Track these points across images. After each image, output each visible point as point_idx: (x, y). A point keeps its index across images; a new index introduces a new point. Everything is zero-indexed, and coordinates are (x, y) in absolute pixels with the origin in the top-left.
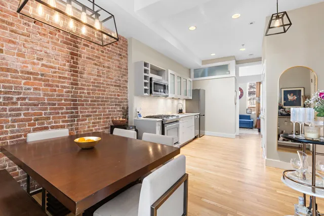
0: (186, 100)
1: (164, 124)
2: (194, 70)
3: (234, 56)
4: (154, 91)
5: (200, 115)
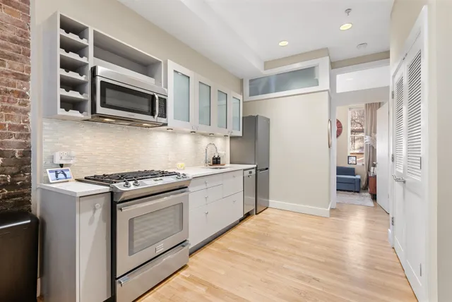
0: (232, 138)
1: (116, 203)
2: (251, 81)
3: (327, 49)
4: (104, 104)
5: (256, 168)
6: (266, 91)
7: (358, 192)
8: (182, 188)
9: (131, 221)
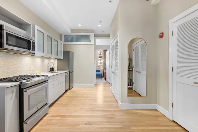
0: (58, 59)
1: (23, 89)
2: (65, 36)
3: (93, 30)
4: (7, 44)
5: (69, 71)
6: (72, 41)
7: (101, 78)
8: (45, 81)
9: (29, 96)
